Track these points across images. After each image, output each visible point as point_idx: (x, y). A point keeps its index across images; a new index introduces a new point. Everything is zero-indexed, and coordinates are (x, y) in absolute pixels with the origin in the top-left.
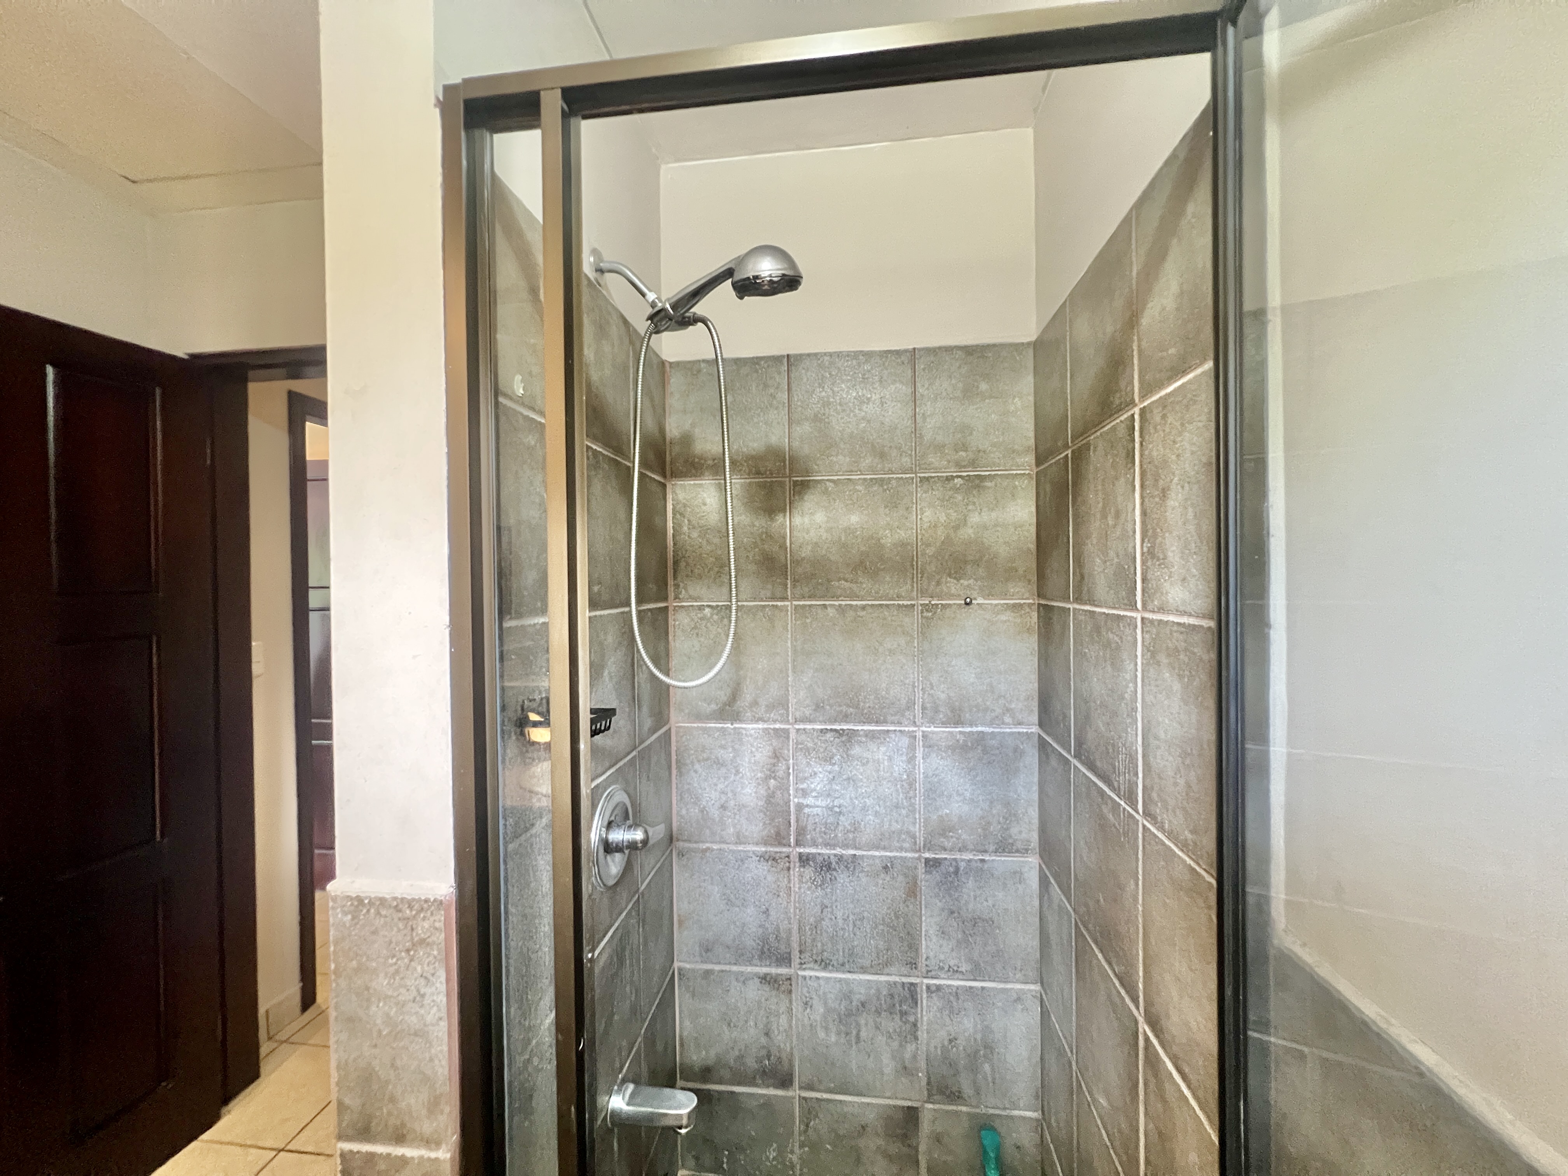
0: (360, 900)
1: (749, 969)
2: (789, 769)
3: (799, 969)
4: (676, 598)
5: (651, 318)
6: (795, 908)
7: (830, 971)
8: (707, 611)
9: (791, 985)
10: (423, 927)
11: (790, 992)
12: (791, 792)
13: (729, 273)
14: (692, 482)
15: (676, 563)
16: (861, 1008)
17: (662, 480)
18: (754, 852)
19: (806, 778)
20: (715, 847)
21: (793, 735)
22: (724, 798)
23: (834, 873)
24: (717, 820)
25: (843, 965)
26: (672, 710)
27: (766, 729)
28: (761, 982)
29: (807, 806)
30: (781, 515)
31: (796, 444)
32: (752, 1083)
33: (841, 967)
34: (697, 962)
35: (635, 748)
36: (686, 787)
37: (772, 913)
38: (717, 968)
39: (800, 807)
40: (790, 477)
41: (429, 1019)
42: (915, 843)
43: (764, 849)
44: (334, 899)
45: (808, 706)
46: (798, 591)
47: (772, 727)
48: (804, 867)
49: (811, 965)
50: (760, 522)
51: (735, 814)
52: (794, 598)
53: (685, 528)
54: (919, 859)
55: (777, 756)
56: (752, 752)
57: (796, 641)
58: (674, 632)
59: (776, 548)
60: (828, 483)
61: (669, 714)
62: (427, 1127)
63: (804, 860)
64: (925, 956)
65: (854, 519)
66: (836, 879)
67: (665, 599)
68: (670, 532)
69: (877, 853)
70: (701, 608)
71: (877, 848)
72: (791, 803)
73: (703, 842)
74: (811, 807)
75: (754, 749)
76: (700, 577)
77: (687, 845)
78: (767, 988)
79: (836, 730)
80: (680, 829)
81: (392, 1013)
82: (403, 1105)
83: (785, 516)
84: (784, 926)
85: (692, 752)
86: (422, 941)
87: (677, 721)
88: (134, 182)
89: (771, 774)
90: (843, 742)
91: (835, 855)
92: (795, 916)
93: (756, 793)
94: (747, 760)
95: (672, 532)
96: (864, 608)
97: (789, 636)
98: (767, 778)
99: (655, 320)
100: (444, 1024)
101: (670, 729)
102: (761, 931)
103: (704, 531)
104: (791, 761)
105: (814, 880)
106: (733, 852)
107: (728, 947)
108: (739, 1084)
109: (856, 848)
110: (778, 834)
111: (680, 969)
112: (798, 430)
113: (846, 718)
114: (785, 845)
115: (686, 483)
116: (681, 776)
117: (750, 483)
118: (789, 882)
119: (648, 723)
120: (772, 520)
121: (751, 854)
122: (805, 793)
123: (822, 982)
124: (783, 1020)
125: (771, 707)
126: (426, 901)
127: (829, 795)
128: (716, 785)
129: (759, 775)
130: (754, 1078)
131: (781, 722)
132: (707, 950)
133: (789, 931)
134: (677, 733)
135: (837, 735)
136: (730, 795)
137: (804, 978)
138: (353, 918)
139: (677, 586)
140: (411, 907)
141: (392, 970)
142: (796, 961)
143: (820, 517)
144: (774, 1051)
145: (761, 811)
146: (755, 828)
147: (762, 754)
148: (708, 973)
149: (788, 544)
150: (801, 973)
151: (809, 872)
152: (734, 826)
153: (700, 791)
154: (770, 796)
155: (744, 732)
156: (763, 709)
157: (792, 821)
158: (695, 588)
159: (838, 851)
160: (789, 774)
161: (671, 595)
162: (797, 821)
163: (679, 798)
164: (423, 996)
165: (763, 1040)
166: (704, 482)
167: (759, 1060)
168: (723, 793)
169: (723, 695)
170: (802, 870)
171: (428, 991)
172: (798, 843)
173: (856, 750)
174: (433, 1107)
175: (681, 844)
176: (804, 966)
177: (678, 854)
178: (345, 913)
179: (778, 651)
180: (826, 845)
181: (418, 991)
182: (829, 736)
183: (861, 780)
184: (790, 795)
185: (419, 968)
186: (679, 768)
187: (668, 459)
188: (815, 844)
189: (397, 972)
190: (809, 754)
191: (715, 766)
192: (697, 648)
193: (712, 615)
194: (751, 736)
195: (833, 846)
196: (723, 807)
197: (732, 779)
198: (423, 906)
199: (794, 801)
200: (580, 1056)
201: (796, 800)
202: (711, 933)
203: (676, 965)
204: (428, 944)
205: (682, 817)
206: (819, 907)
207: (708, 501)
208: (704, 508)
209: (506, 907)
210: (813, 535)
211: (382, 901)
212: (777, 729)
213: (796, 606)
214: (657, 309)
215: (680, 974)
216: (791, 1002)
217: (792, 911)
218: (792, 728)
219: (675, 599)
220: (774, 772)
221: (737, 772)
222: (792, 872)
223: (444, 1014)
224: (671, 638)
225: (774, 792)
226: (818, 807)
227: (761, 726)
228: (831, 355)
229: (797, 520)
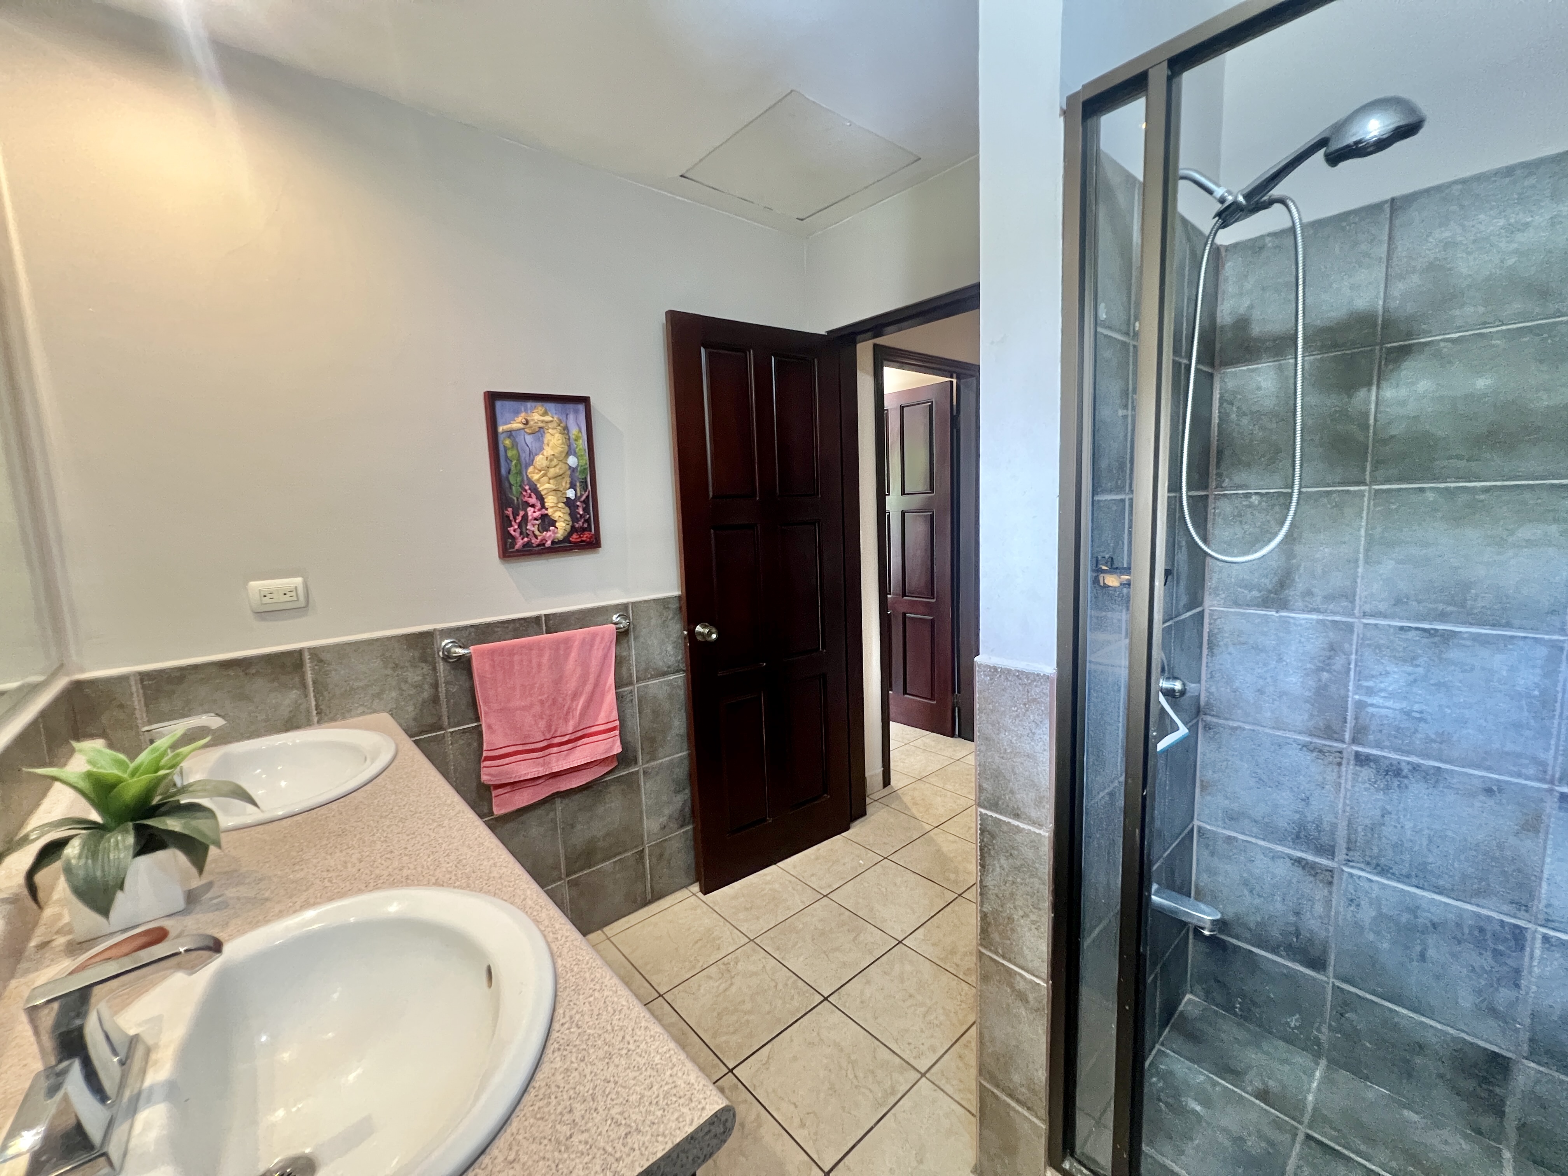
0: (995, 668)
1: (1279, 848)
2: (1349, 664)
3: (1346, 865)
4: (1219, 486)
5: (1219, 214)
6: (1345, 804)
7: (1389, 879)
8: (1255, 499)
9: (1332, 877)
10: (1035, 691)
11: (1330, 883)
12: (1351, 688)
13: (1322, 143)
14: (1245, 368)
15: (1220, 453)
16: (1431, 929)
17: (1209, 370)
18: (1295, 740)
19: (1373, 676)
20: (1247, 727)
21: (1358, 629)
22: (1261, 682)
23: (1406, 781)
24: (1252, 701)
25: (1408, 876)
26: (1206, 594)
27: (1322, 620)
28: (1293, 864)
29: (1372, 705)
30: (1365, 389)
31: (1393, 304)
32: (1274, 950)
33: (1405, 878)
34: (1218, 826)
35: (1171, 619)
36: (1218, 667)
37: (1313, 802)
38: (1241, 837)
39: (1360, 706)
40: (1382, 344)
41: (1038, 748)
42: (1545, 772)
43: (1308, 739)
44: (980, 666)
45: (1383, 600)
46: (1381, 473)
47: (1330, 618)
48: (1362, 766)
49: (1362, 866)
50: (1333, 401)
51: (1274, 700)
52: (1374, 481)
53: (1233, 416)
54: (1551, 791)
55: (1333, 648)
56: (1300, 642)
57: (1373, 528)
58: (1214, 519)
59: (1353, 428)
60: (1442, 344)
61: (1203, 598)
62: (1034, 814)
63: (1361, 760)
64: (1544, 902)
65: (1482, 383)
66: (1407, 787)
67: (1206, 487)
68: (1215, 420)
69: (1476, 772)
70: (1247, 496)
71: (1477, 767)
72: (1350, 699)
73: (1233, 720)
74: (1379, 707)
75: (1303, 640)
76: (1249, 465)
77: (1215, 720)
78: (1300, 871)
79: (1424, 630)
80: (1207, 703)
81: (1014, 741)
82: (1018, 796)
83: (1369, 390)
84: (1328, 818)
85: (1227, 635)
86: (1034, 700)
87: (1211, 604)
88: (802, 220)
89: (1325, 665)
90: (1435, 643)
91: (1408, 763)
92: (1344, 811)
93: (1302, 682)
94: (1293, 648)
95: (1217, 421)
96: (1487, 490)
97: (1363, 524)
98: (1320, 670)
99: (1224, 215)
100: (1047, 754)
101: (1203, 610)
102: (1297, 816)
103: (1257, 416)
104: (1353, 657)
105: (1375, 782)
106: (1269, 735)
107: (1255, 821)
108: (1259, 947)
109: (1441, 761)
110: (1328, 727)
111: (1200, 828)
112: (1399, 288)
113: (1443, 617)
114: (1336, 740)
115: (1237, 369)
116: (1212, 656)
117: (1322, 360)
118: (1340, 777)
119: (1184, 600)
120: (1350, 396)
121: (1290, 741)
122: (1370, 692)
123: (1375, 887)
124: (1319, 909)
125: (1329, 598)
126: (1038, 675)
127: (1405, 698)
128: (1253, 669)
129: (1308, 666)
130: (1278, 947)
131: (1343, 614)
132: (1232, 818)
133: (1334, 826)
134: (1211, 615)
135: (1428, 635)
136: (1269, 680)
137: (1351, 875)
138: (991, 679)
139: (1219, 475)
140: (1028, 678)
141: (1015, 714)
142: (1341, 855)
143: (1424, 385)
144: (1305, 934)
145: (1307, 702)
146: (1300, 717)
147: (1315, 644)
148: (1229, 839)
149: (1372, 421)
150: (1345, 869)
151: (1367, 773)
152: (1272, 712)
153: (1233, 672)
154: (1321, 691)
155: (1292, 621)
156: (1319, 599)
157: (1349, 718)
158: (1241, 477)
159: (1414, 759)
160: (1349, 669)
161: (1213, 484)
162: (1356, 718)
163: (1209, 676)
164: (1034, 734)
165: (1292, 919)
166: (1260, 366)
167: (1284, 933)
168: (1261, 677)
169: (1268, 583)
170: (1358, 768)
171: (1038, 732)
172: (1354, 741)
173: (1454, 654)
174: (1038, 802)
175: (1208, 718)
176: (1351, 864)
177: (1205, 727)
178: (986, 676)
179: (1346, 539)
180: (1397, 750)
181: (1031, 730)
182: (1411, 635)
183: (1459, 688)
184: (1348, 691)
185: (1032, 716)
186: (1211, 648)
187: (1218, 346)
188: (1378, 745)
189: (1018, 716)
190: (1381, 651)
191: (1253, 651)
192: (1239, 535)
193: (1260, 503)
194: (1301, 625)
195: (1409, 753)
196: (1261, 691)
197: (1272, 666)
198: (1036, 678)
199: (1353, 697)
200: (1144, 798)
201: (1357, 697)
202: (1237, 804)
203: (1196, 823)
204: (1038, 703)
205: (1211, 693)
206: (1378, 812)
207: (1264, 384)
208: (1259, 393)
209: (1089, 691)
210: (1411, 409)
211: (1009, 671)
212: (1337, 622)
213: (1377, 491)
214: (1226, 204)
215: (1199, 831)
216: (1330, 893)
217: (1340, 806)
218: (1358, 624)
219: (1216, 488)
220: (1328, 665)
221: (1280, 660)
222: (1344, 769)
223: (1047, 748)
224: (1210, 525)
225: (1326, 685)
226: (1388, 708)
227: (1314, 616)
228: (1464, 181)
229: (1389, 393)
